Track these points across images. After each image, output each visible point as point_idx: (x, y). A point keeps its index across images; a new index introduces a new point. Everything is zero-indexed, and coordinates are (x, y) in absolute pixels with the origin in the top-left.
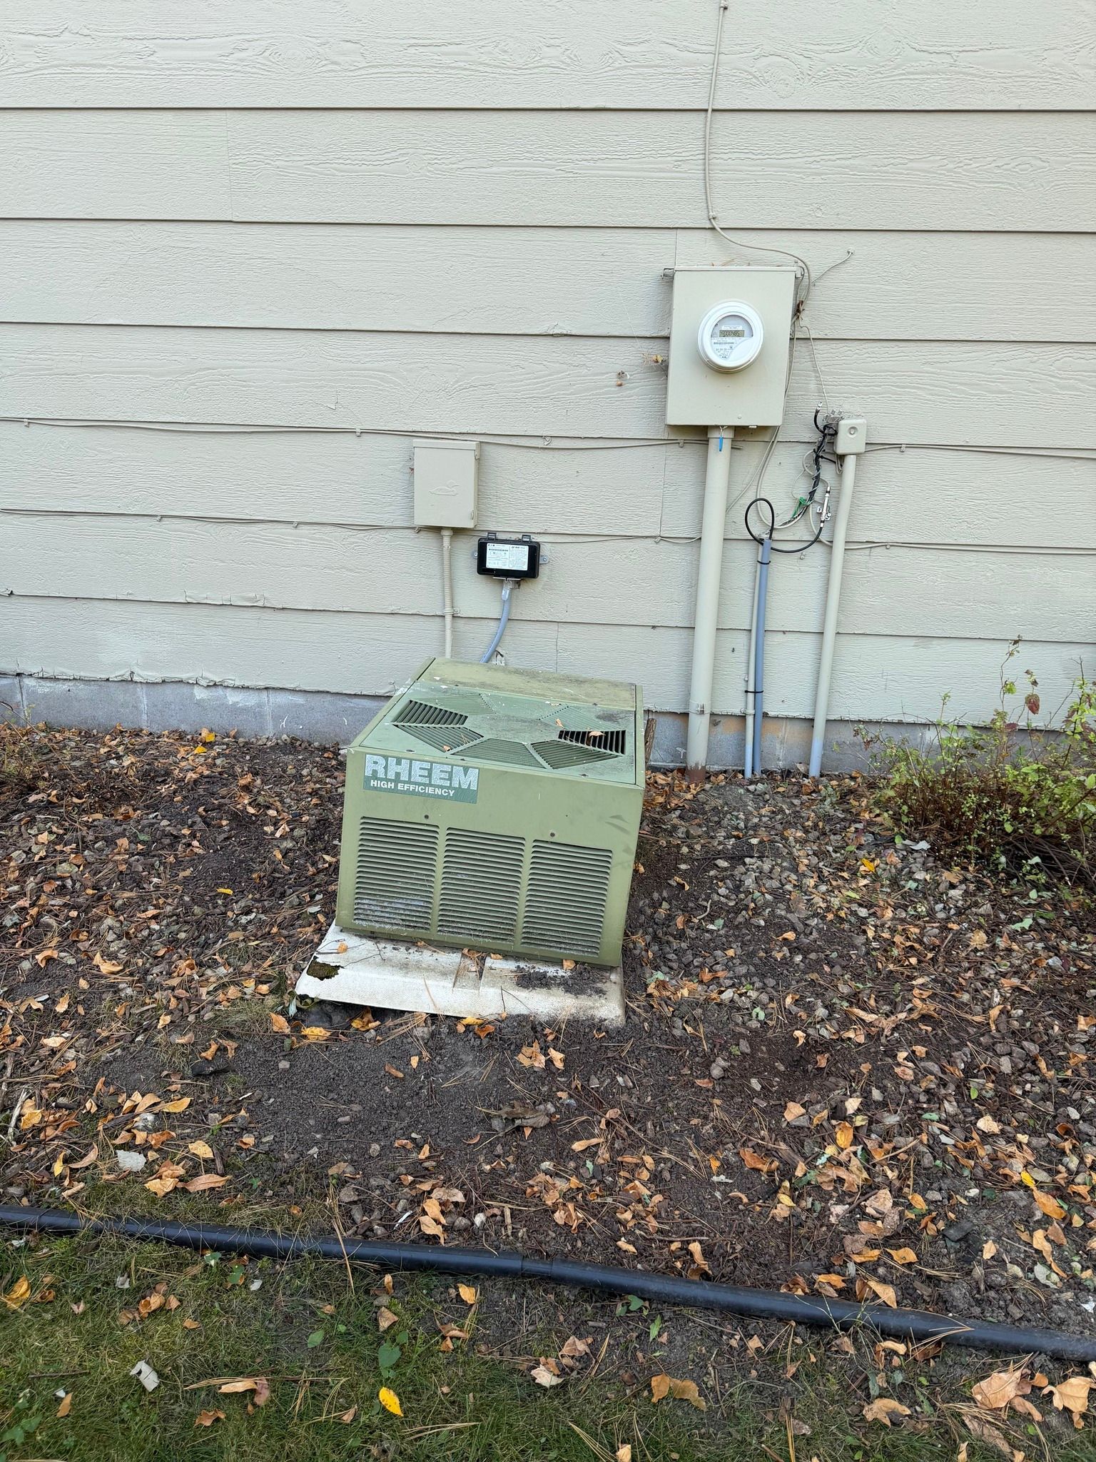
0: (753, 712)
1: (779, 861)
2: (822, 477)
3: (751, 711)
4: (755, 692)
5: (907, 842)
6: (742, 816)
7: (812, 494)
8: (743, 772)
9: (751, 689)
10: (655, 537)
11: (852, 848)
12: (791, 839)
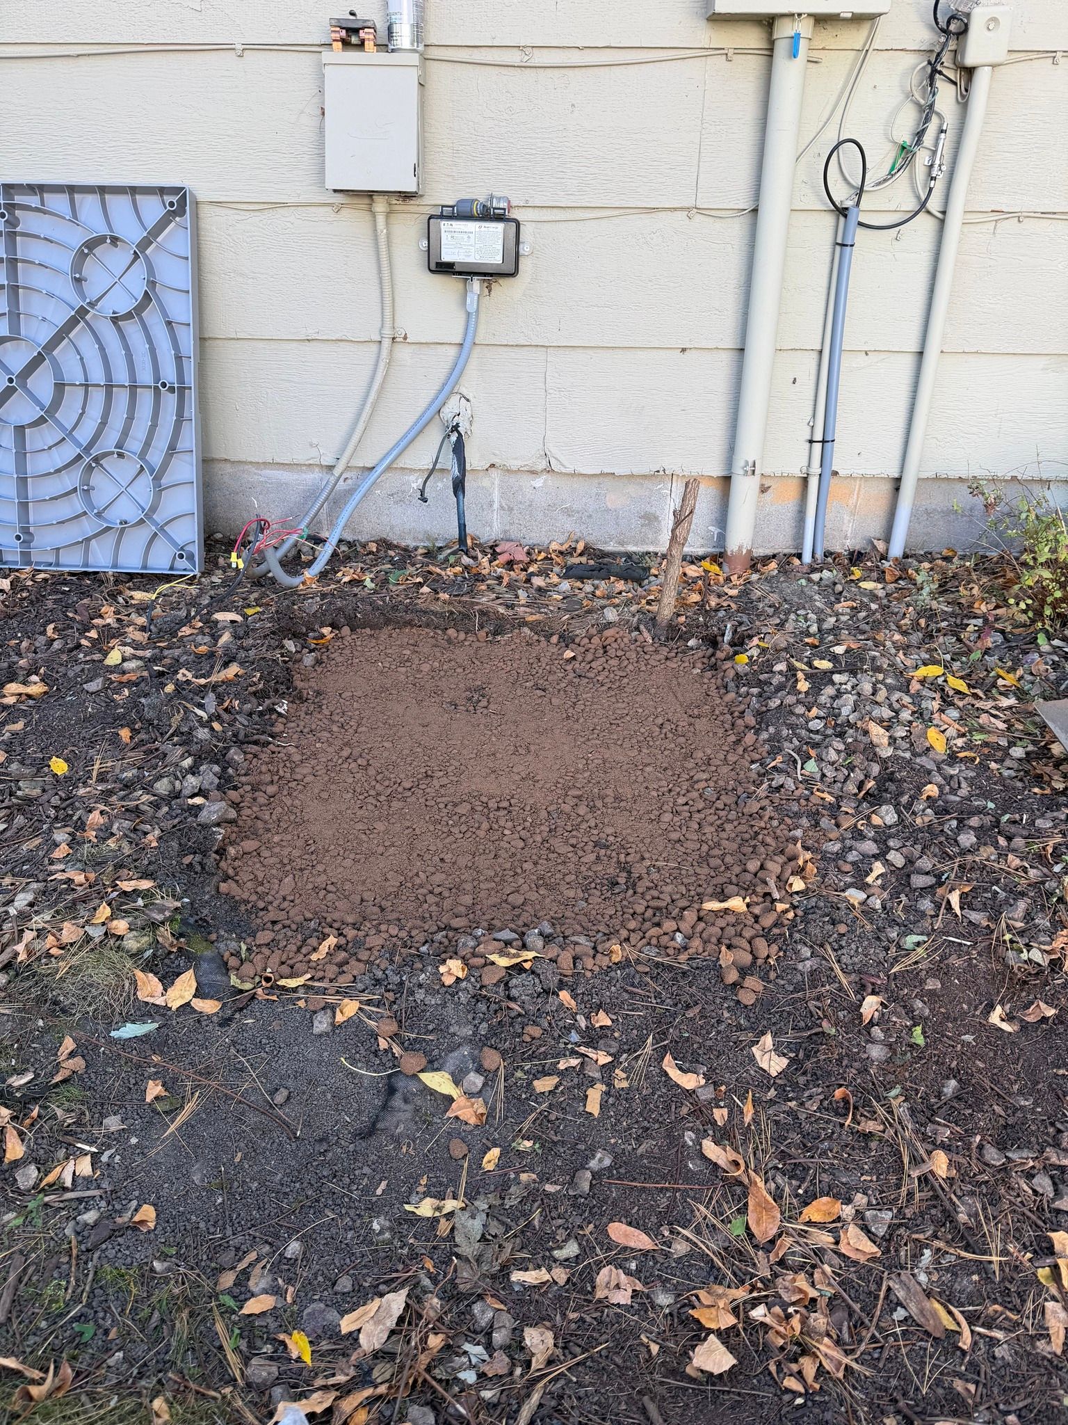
0: (819, 471)
1: (881, 676)
2: (937, 107)
3: (816, 469)
4: (824, 442)
5: (1056, 642)
6: (812, 616)
7: (920, 134)
8: (799, 556)
9: (818, 437)
10: (688, 209)
11: (976, 655)
12: (888, 644)
